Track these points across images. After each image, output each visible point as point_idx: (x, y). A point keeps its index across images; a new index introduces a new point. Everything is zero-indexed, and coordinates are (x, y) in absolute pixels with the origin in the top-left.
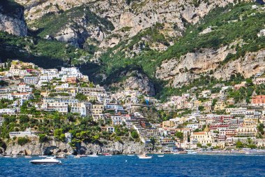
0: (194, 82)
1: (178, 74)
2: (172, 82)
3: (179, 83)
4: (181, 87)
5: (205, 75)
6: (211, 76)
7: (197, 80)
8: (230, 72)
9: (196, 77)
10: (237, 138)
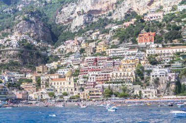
0: (91, 25)
1: (75, 17)
2: (70, 27)
3: (76, 27)
4: (77, 31)
5: (103, 17)
6: (109, 18)
7: (95, 22)
8: (126, 11)
9: (95, 20)
10: (108, 85)
